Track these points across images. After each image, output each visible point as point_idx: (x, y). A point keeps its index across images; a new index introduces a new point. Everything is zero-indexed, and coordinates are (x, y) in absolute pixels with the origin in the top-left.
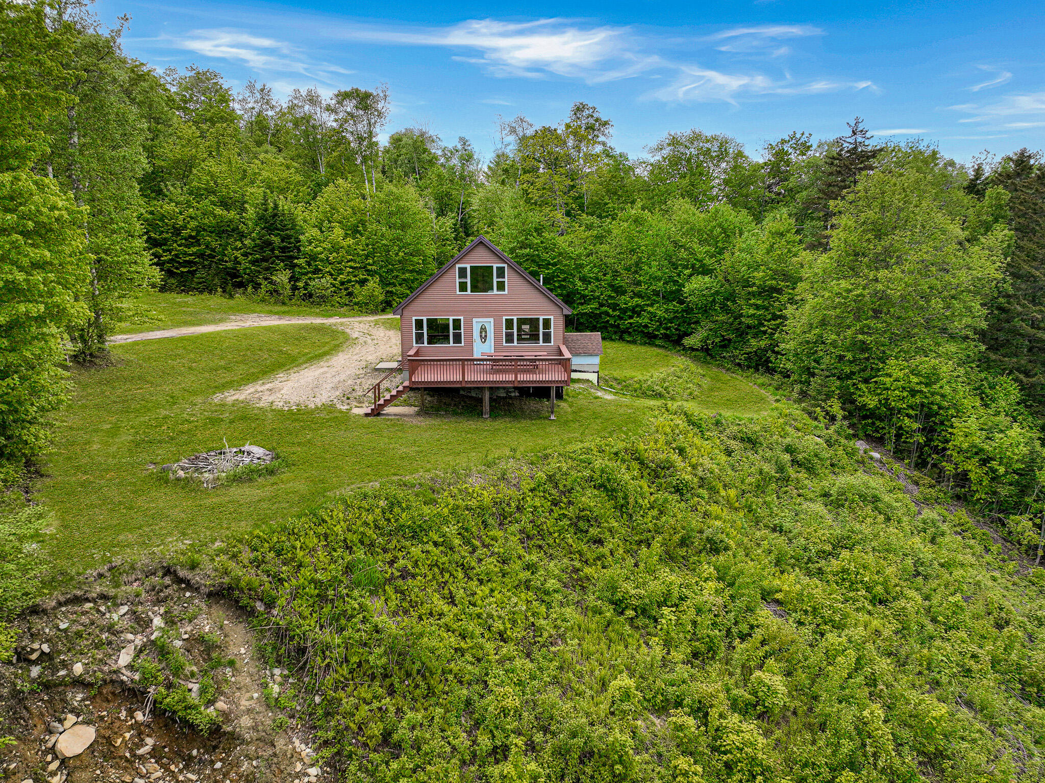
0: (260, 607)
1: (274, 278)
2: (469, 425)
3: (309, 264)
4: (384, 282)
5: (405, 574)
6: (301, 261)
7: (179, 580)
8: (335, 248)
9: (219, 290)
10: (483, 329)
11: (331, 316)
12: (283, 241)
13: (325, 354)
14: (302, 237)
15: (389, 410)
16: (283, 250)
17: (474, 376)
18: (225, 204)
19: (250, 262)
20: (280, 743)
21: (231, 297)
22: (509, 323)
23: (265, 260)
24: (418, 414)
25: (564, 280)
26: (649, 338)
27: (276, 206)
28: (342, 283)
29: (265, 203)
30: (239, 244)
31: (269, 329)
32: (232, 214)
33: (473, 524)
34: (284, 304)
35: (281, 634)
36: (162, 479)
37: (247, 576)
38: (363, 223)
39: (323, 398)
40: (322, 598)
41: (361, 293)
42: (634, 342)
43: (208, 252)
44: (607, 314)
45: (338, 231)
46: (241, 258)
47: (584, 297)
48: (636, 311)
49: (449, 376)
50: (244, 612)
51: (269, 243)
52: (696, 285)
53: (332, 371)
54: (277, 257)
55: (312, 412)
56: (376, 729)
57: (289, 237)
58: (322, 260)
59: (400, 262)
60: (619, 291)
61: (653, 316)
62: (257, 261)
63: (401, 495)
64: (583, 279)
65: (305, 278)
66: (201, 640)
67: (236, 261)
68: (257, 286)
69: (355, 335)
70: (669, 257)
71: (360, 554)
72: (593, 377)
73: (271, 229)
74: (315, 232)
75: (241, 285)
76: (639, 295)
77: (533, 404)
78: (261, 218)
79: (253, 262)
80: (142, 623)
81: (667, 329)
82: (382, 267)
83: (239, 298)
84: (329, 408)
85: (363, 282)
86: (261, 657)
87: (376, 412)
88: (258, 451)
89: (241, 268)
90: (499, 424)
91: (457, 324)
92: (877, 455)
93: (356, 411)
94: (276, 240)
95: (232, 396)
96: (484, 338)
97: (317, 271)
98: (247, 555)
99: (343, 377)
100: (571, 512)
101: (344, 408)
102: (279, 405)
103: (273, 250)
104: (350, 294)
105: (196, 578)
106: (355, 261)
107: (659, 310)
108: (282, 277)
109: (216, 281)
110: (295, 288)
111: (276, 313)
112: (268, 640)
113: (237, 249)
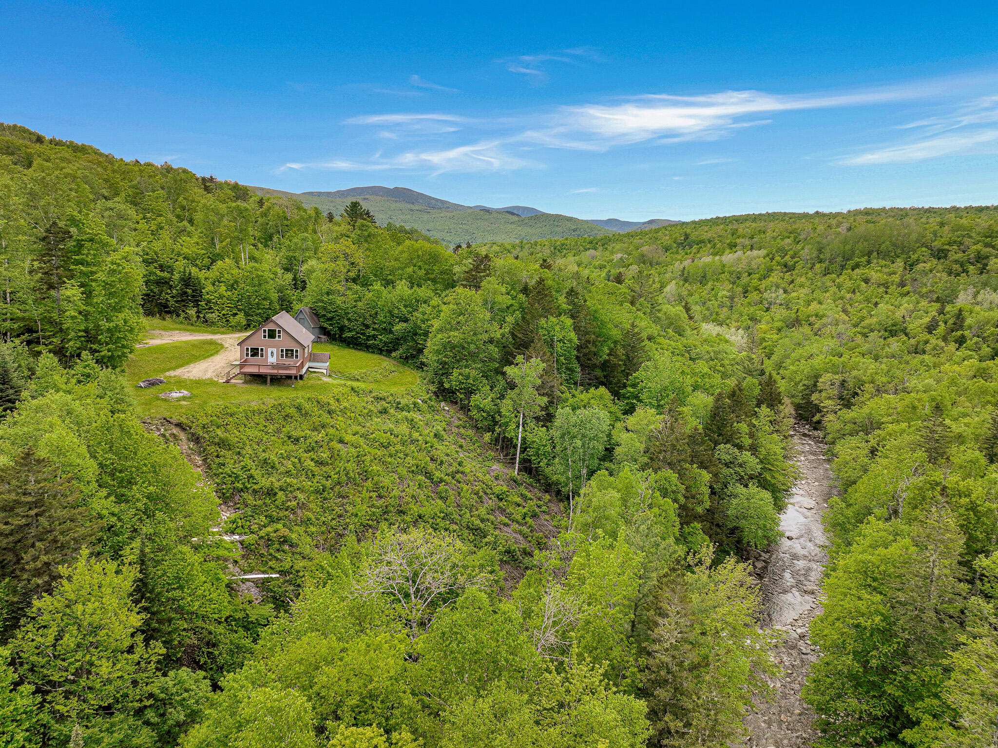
0: (188, 428)
1: (188, 311)
2: (262, 387)
3: (207, 305)
4: (247, 314)
5: (227, 425)
6: (203, 303)
7: (168, 421)
8: (221, 297)
9: (158, 315)
10: (272, 352)
11: (216, 333)
12: (193, 292)
13: (212, 355)
14: (203, 291)
15: (233, 381)
16: (193, 296)
17: (263, 371)
18: (162, 268)
19: (175, 301)
20: (192, 457)
21: (164, 319)
22: (282, 351)
23: (183, 301)
24: (243, 383)
25: (339, 319)
26: (381, 352)
27: (190, 274)
28: (224, 315)
29: (184, 272)
30: (169, 291)
31: (186, 342)
32: (165, 275)
33: (249, 414)
34: (192, 325)
35: (193, 435)
36: (158, 399)
37: (185, 421)
38: (236, 282)
39: (209, 375)
40: (204, 427)
41: (233, 321)
42: (373, 352)
43: (152, 294)
44: (360, 337)
45: (223, 288)
46: (170, 299)
47: (349, 328)
48: (374, 337)
49: (254, 370)
50: (184, 429)
51: (186, 293)
52: (399, 327)
53: (214, 364)
54: (190, 300)
55: (203, 380)
56: (215, 454)
57: (196, 290)
58: (214, 303)
59: (257, 304)
60: (367, 327)
61: (381, 340)
62: (179, 301)
63: (228, 405)
64: (349, 320)
65: (204, 312)
66: (174, 434)
67: (167, 300)
68: (178, 315)
69: (226, 346)
70: (390, 312)
71: (215, 418)
72: (325, 371)
73: (187, 285)
74: (211, 288)
75: (169, 312)
76: (374, 329)
77: (289, 381)
78: (182, 279)
79: (176, 302)
80: (159, 430)
81: (388, 347)
82: (246, 307)
83: (169, 321)
84: (211, 379)
85: (235, 315)
86: (188, 439)
87: (227, 382)
88: (186, 392)
89: (170, 304)
90: (272, 388)
91: (262, 350)
92: (447, 408)
93: (220, 381)
94: (189, 291)
95: (172, 373)
96: (272, 356)
97: (210, 308)
98: (184, 416)
99: (217, 367)
100: (284, 414)
101: (216, 380)
102: (192, 378)
103: (187, 296)
104: (228, 321)
105: (171, 420)
106: (231, 303)
107: (384, 338)
108: (192, 312)
109: (156, 309)
110: (198, 317)
111: (188, 330)
112: (190, 436)
113: (167, 293)
